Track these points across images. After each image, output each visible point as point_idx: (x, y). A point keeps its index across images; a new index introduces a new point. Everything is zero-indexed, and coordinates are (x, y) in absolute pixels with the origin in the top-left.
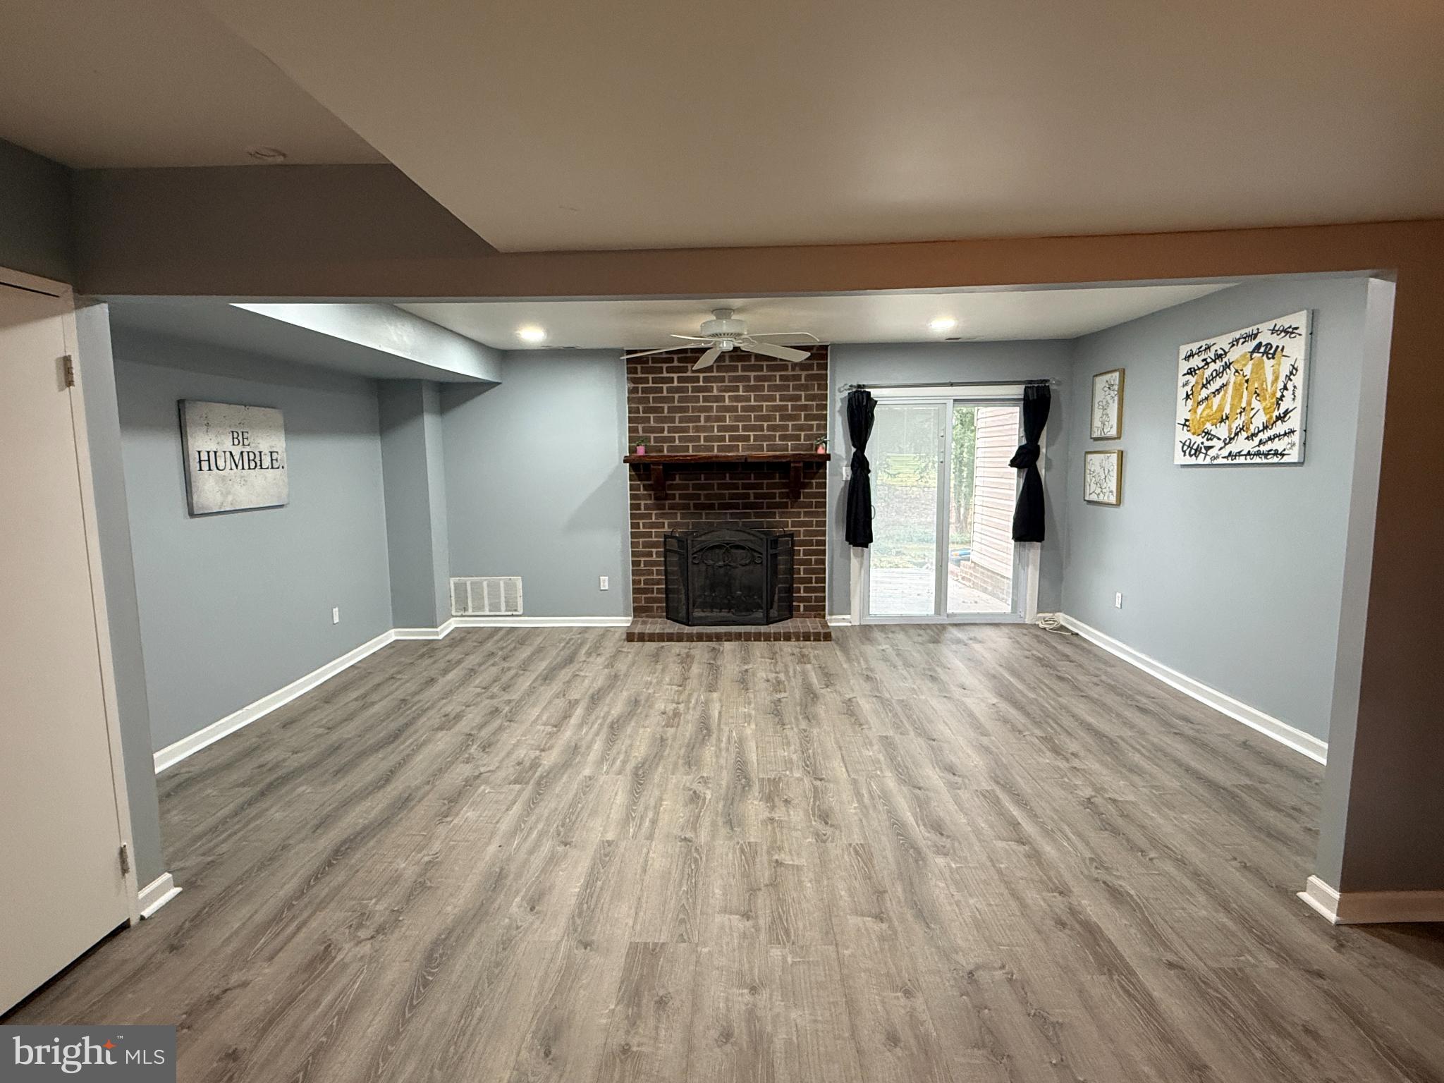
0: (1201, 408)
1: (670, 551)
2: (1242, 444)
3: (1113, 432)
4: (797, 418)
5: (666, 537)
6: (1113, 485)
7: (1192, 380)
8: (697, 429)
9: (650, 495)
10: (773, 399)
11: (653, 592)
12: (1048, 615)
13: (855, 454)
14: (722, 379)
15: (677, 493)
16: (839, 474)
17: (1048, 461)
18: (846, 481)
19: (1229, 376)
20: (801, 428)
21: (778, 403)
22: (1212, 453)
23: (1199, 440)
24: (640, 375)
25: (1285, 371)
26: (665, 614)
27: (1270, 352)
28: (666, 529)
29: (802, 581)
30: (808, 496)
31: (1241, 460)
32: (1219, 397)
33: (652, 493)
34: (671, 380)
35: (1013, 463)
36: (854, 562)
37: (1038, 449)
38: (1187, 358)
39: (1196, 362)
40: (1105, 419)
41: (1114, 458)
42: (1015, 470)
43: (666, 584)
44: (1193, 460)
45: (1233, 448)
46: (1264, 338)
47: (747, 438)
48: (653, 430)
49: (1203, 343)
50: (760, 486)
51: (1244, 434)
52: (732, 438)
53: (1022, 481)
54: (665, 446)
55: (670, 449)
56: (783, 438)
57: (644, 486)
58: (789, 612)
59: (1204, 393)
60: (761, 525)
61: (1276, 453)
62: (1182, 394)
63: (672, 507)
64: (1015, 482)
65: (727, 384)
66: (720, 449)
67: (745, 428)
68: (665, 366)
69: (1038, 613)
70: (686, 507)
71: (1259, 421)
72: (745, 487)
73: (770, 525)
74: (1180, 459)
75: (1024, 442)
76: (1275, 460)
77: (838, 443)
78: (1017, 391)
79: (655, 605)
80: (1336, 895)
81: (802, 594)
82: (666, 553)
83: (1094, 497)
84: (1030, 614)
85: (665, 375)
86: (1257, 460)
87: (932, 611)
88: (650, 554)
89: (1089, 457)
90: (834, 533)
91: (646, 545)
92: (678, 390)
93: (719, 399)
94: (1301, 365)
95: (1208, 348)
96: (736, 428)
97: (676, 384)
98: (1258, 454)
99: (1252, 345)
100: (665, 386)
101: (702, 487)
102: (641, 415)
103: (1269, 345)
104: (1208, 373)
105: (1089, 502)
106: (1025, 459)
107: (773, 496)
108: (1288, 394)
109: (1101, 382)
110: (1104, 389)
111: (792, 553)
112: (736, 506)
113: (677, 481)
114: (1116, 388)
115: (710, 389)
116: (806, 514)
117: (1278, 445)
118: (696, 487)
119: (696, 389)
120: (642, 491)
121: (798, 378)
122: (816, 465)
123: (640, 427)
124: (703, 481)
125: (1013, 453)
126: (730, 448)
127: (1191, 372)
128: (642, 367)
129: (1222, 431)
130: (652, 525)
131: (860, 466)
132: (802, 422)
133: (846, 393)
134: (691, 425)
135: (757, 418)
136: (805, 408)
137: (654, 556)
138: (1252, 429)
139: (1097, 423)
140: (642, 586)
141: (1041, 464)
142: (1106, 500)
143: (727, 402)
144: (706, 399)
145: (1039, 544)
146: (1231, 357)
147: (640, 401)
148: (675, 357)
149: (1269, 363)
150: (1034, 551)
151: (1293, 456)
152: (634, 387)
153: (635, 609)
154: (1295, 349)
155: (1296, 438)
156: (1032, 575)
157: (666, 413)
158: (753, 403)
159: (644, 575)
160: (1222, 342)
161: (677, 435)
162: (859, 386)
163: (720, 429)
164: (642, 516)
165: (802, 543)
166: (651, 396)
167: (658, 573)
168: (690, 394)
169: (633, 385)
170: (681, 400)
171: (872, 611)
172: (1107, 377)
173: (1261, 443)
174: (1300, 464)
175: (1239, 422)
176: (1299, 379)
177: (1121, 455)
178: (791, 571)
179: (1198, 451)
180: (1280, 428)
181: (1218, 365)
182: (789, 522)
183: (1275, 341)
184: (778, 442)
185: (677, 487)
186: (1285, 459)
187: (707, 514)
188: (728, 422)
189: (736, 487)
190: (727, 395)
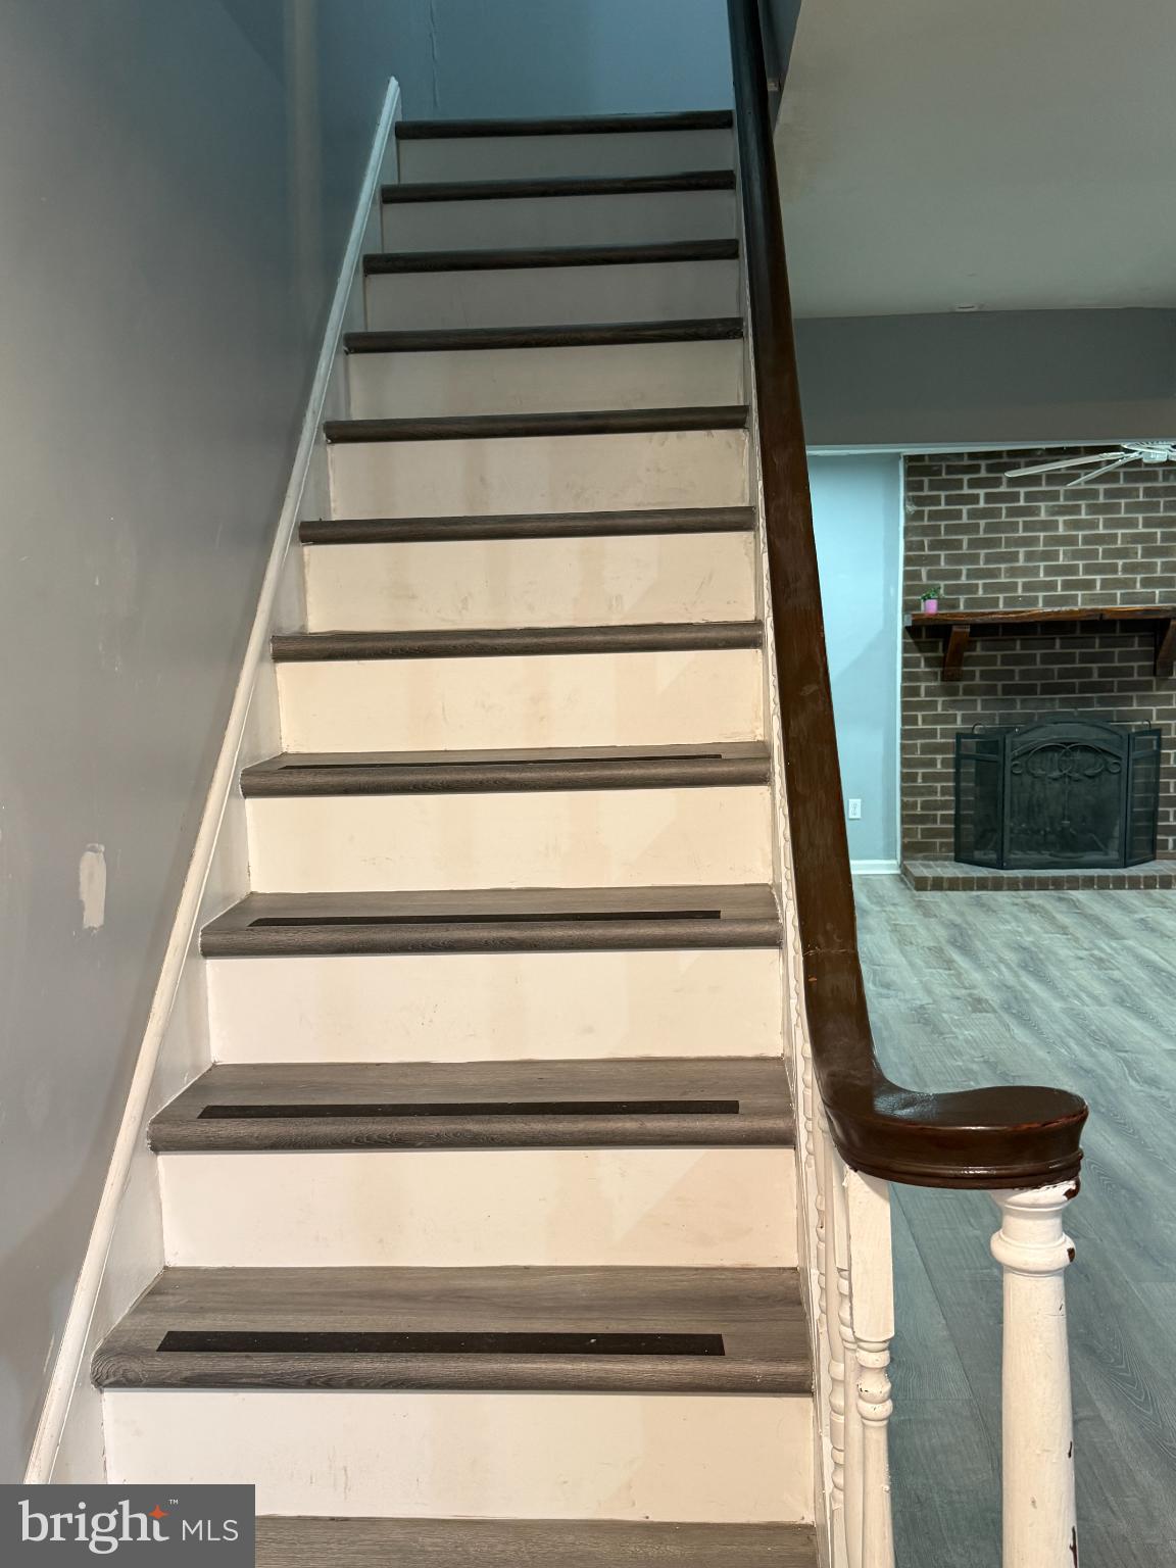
1: (968, 757)
5: (959, 736)
8: (1013, 572)
9: (936, 673)
10: (1133, 524)
11: (935, 822)
14: (1054, 496)
15: (978, 669)
21: (1141, 530)
24: (926, 492)
26: (952, 854)
28: (959, 724)
33: (939, 670)
34: (975, 499)
43: (957, 809)
47: (1090, 585)
48: (944, 575)
50: (1109, 658)
52: (1067, 585)
54: (962, 599)
55: (970, 603)
56: (1146, 583)
57: (926, 659)
58: (1151, 850)
60: (1108, 716)
63: (968, 691)
65: (1062, 502)
66: (1048, 601)
67: (1088, 570)
68: (966, 478)
70: (991, 690)
72: (1085, 658)
73: (1125, 716)
79: (938, 840)
82: (957, 763)
85: (966, 491)
88: (932, 763)
91: (926, 749)
92: (984, 513)
93: (1049, 525)
96: (1072, 570)
97: (982, 504)
100: (965, 509)
101: (1017, 660)
102: (927, 552)
107: (1129, 671)
111: (1156, 759)
112: (1070, 689)
113: (979, 651)
115: (1035, 512)
118: (1006, 660)
119: (1012, 512)
120: (923, 668)
123: (924, 571)
124: (1018, 650)
126: (1064, 600)
128: (930, 481)
130: (937, 719)
134: (1003, 566)
135: (1108, 554)
137: (939, 766)
140: (919, 811)
143: (1061, 531)
144: (1027, 527)
147: (925, 531)
148: (983, 463)
152: (917, 512)
153: (905, 848)
157: (965, 549)
158: (1101, 531)
159: (922, 795)
161: (980, 582)
163: (1049, 571)
164: (920, 706)
166: (943, 523)
167: (944, 791)
168: (1003, 519)
169: (915, 508)
170: (989, 528)
178: (1155, 787)
182: (1153, 711)
184: (1139, 589)
185: (977, 661)
187: (1023, 701)
188: (1061, 561)
189: (1070, 659)
190: (1061, 519)
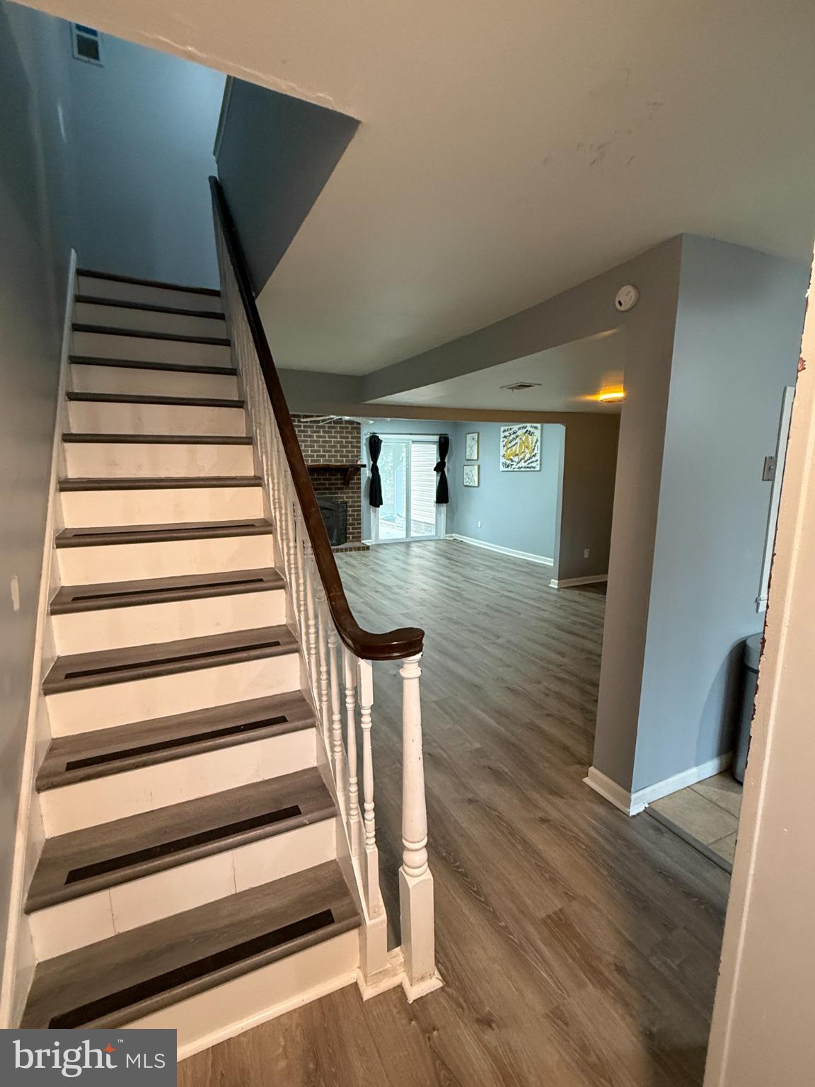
0: (509, 451)
2: (522, 464)
3: (475, 457)
4: (347, 447)
6: (476, 478)
7: (506, 440)
10: (336, 437)
12: (450, 535)
13: (373, 465)
16: (366, 474)
17: (448, 469)
18: (369, 478)
19: (518, 440)
20: (350, 452)
21: (339, 439)
22: (513, 467)
23: (508, 462)
25: (535, 440)
27: (530, 434)
29: (351, 524)
30: (352, 484)
31: (522, 469)
32: (515, 447)
35: (435, 470)
36: (372, 514)
37: (445, 463)
38: (504, 432)
39: (507, 434)
40: (472, 452)
41: (476, 467)
42: (435, 472)
44: (506, 469)
45: (520, 465)
46: (529, 428)
47: (324, 456)
49: (509, 427)
50: (331, 479)
51: (523, 461)
52: (318, 456)
53: (439, 478)
56: (341, 456)
58: (346, 540)
59: (510, 445)
60: (332, 498)
61: (533, 467)
62: (502, 444)
64: (435, 478)
65: (315, 429)
66: (312, 461)
67: (324, 451)
69: (446, 533)
71: (528, 456)
72: (324, 479)
73: (337, 498)
74: (502, 469)
75: (439, 461)
76: (533, 469)
77: (365, 459)
78: (436, 438)
80: (557, 582)
81: (351, 531)
83: (468, 484)
84: (443, 535)
86: (527, 469)
87: (405, 536)
89: (465, 467)
90: (365, 502)
93: (312, 437)
94: (539, 439)
95: (511, 429)
96: (319, 451)
98: (528, 467)
99: (524, 430)
103: (530, 431)
104: (511, 438)
105: (466, 486)
106: (440, 468)
107: (337, 484)
108: (536, 448)
109: (469, 437)
110: (471, 440)
111: (346, 511)
112: (320, 489)
114: (476, 439)
115: (307, 431)
116: (353, 493)
117: (533, 465)
121: (347, 428)
122: (357, 469)
125: (435, 466)
126: (316, 461)
127: (505, 437)
129: (516, 459)
131: (375, 469)
132: (350, 449)
133: (368, 436)
135: (329, 446)
136: (351, 442)
138: (526, 459)
139: (468, 453)
141: (446, 470)
142: (473, 485)
143: (315, 438)
145: (445, 504)
146: (518, 434)
149: (530, 437)
150: (444, 508)
151: (538, 468)
154: (537, 433)
155: (538, 462)
156: (443, 517)
158: (327, 439)
160: (515, 427)
162: (374, 433)
163: (312, 451)
165: (351, 507)
171: (380, 538)
172: (472, 435)
173: (529, 464)
174: (540, 471)
175: (521, 456)
176: (539, 443)
177: (479, 466)
178: (346, 520)
179: (508, 466)
180: (534, 459)
181: (514, 436)
182: (344, 496)
183: (532, 430)
184: (339, 458)
186: (536, 469)
188: (315, 448)
189: (320, 480)
190: (315, 435)
